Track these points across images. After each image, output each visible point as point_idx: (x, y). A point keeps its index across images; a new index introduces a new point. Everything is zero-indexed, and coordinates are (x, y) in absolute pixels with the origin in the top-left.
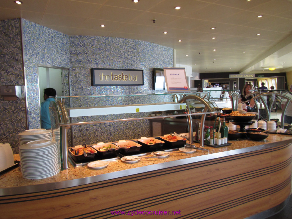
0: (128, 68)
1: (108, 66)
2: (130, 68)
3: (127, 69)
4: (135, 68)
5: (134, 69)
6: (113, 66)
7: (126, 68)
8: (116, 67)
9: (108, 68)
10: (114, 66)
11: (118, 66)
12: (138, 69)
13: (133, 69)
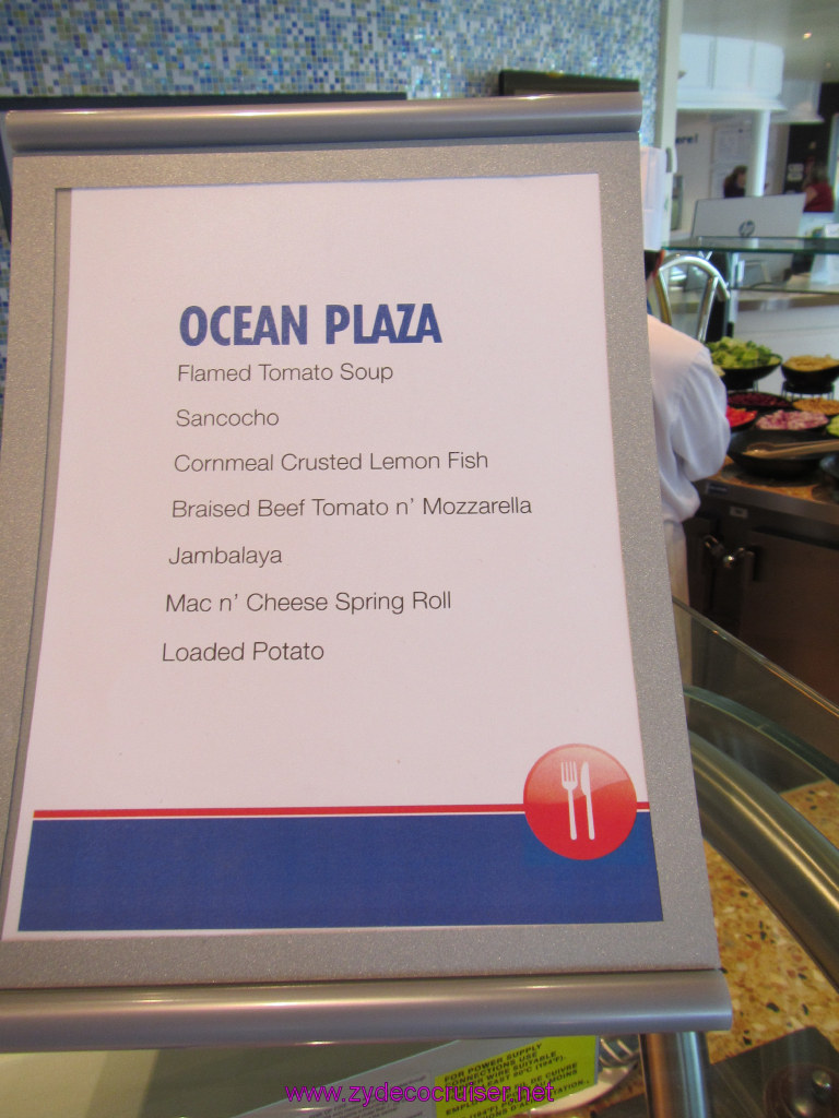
0: (288, 80)
1: (116, 74)
2: (303, 86)
3: (277, 88)
4: (348, 81)
5: (338, 88)
6: (162, 73)
7: (270, 80)
8: (189, 81)
9: (119, 87)
10: (169, 74)
11: (202, 73)
12: (372, 88)
13: (327, 90)
